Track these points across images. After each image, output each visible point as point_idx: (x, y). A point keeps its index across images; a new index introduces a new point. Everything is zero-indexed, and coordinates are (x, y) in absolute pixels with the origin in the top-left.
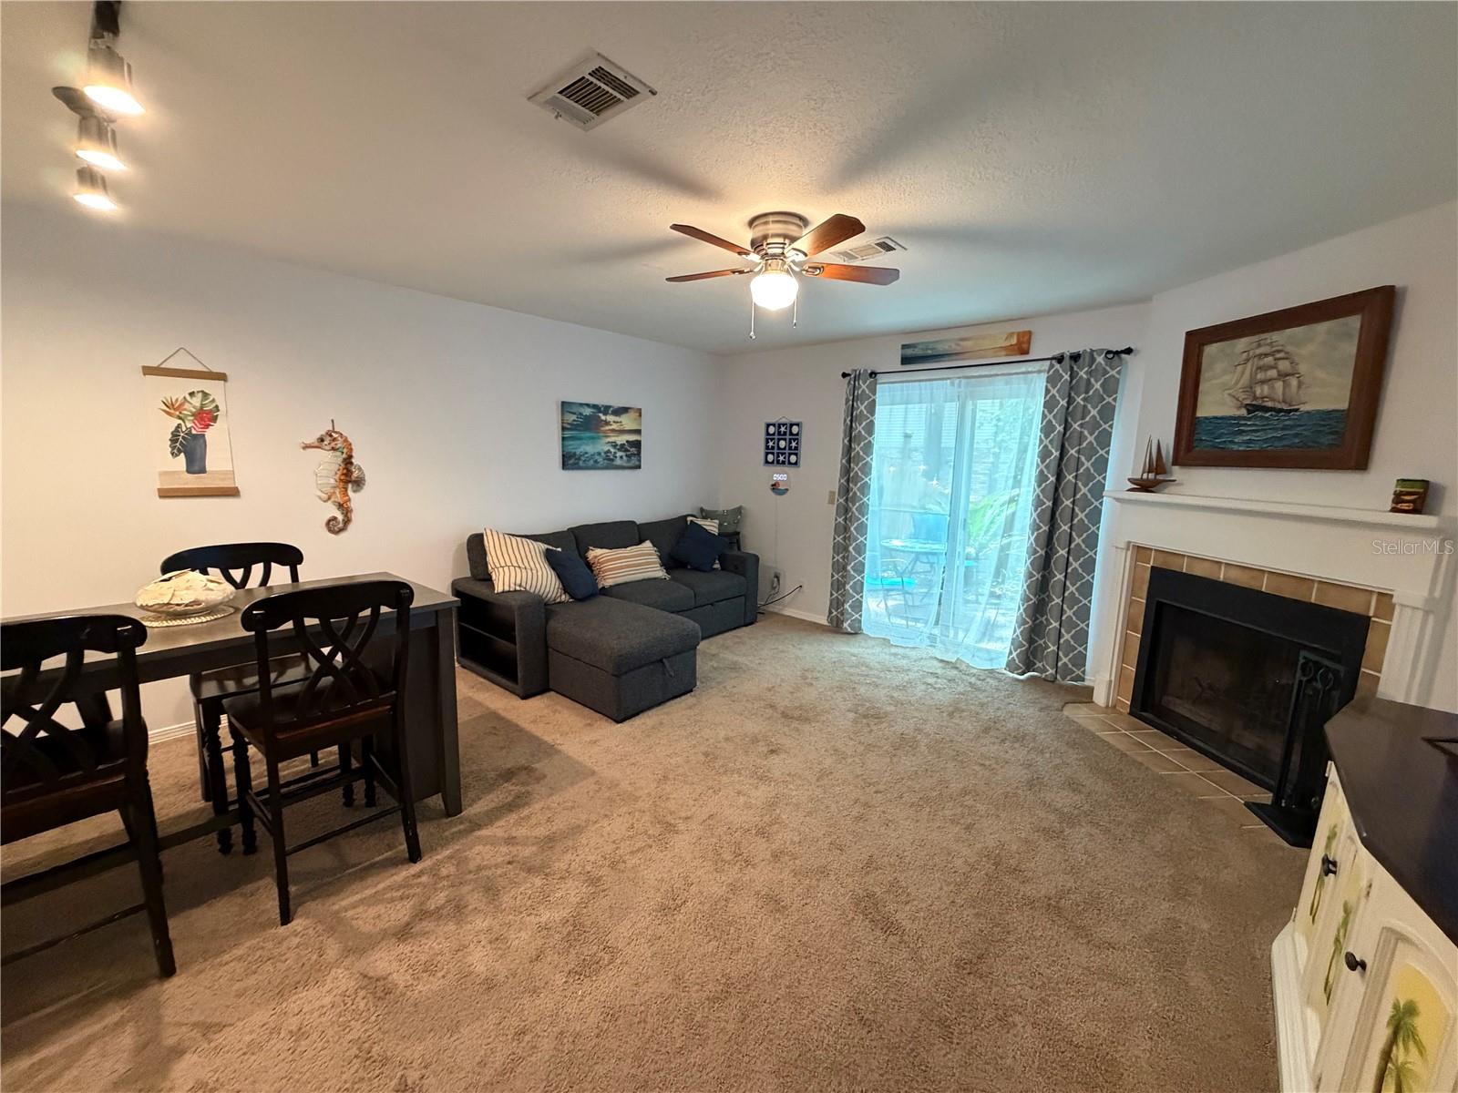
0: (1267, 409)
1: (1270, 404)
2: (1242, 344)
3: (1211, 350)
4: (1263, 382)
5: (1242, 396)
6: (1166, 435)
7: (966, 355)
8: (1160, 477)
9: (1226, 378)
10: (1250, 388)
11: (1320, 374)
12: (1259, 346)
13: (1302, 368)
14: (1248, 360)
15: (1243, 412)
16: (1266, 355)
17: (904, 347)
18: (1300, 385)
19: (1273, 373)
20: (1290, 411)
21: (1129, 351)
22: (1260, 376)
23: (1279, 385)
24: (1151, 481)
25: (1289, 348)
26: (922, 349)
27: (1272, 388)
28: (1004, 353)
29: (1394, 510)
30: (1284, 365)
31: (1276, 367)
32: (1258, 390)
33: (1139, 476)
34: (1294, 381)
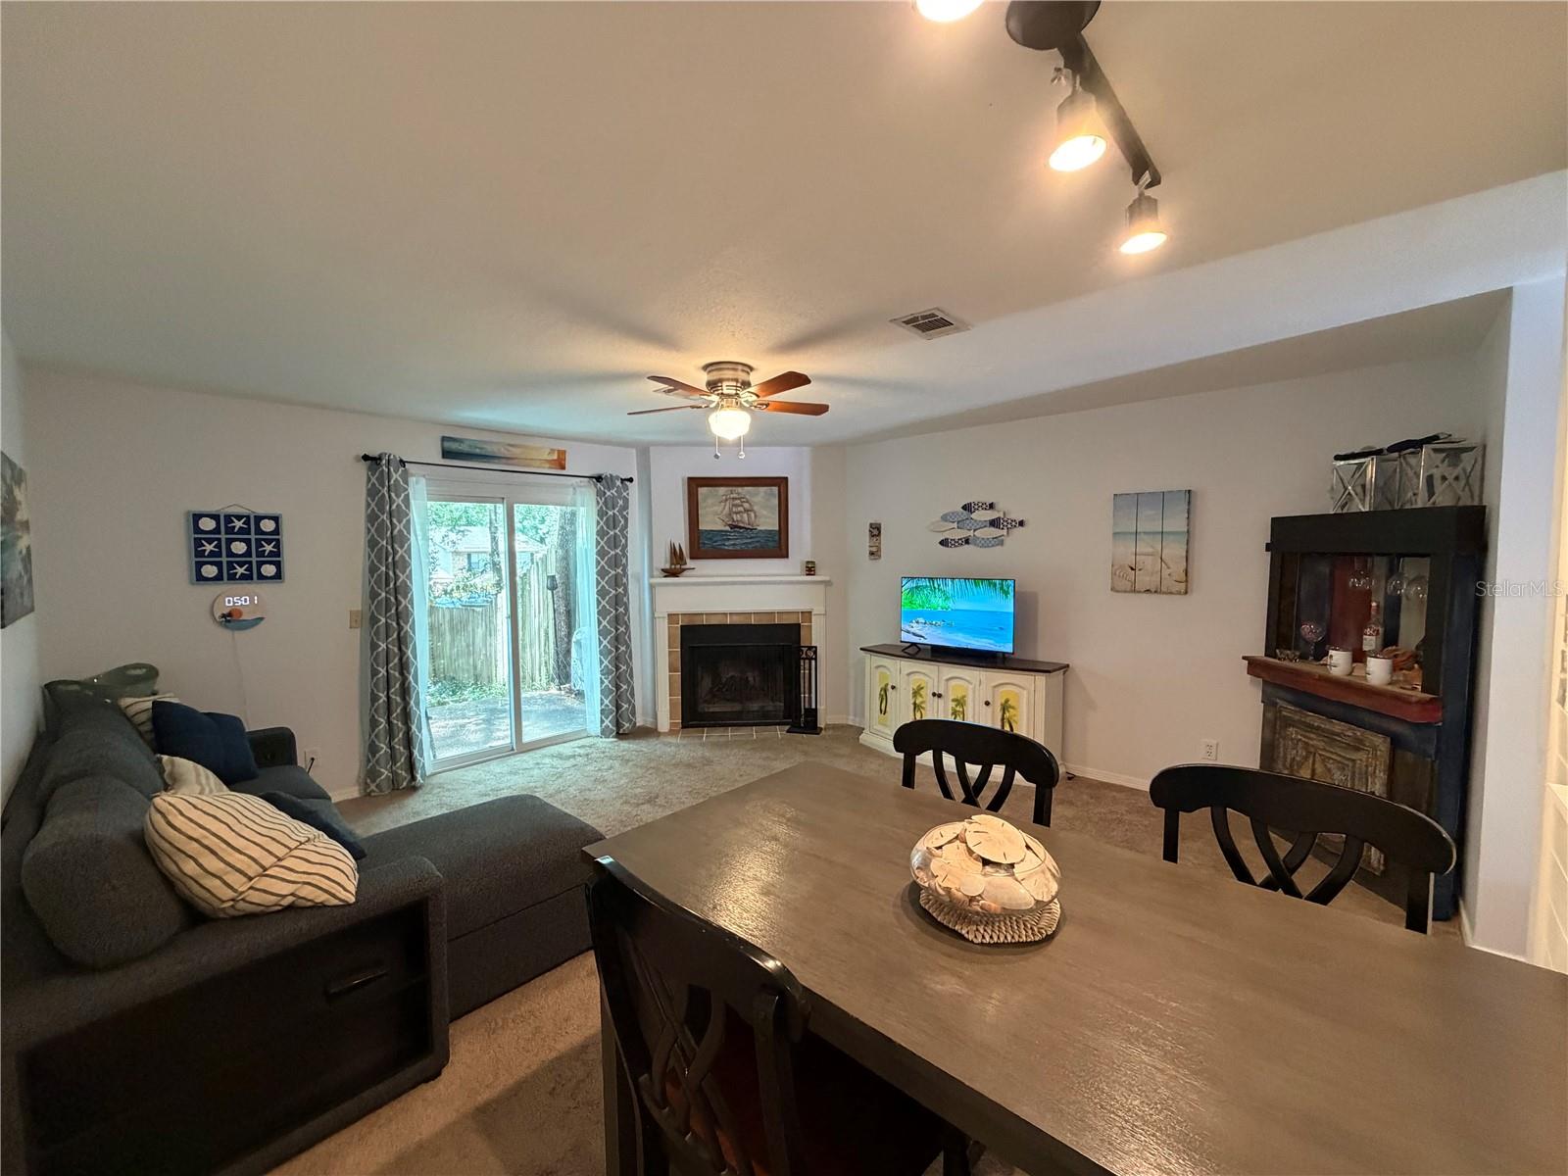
0: (741, 528)
1: (741, 525)
2: (722, 490)
3: (702, 491)
4: (736, 513)
5: (726, 519)
6: (682, 540)
7: (510, 461)
8: (683, 567)
9: (716, 508)
10: (730, 514)
11: (765, 513)
12: (732, 493)
13: (755, 508)
14: (726, 500)
15: (728, 528)
16: (736, 499)
17: (444, 439)
18: (756, 516)
19: (741, 509)
20: (752, 530)
21: (631, 480)
22: (734, 510)
23: (745, 515)
24: (675, 568)
25: (748, 497)
26: (470, 446)
27: (742, 517)
28: (548, 466)
29: (806, 575)
30: (746, 505)
31: (742, 506)
32: (735, 516)
33: (668, 566)
34: (753, 515)
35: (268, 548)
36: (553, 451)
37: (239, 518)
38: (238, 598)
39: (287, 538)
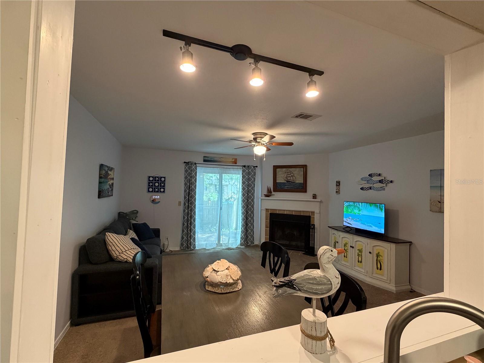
1: (290, 181)
2: (284, 169)
3: (278, 170)
5: (285, 179)
6: (271, 185)
7: (222, 162)
8: (271, 194)
9: (282, 175)
10: (287, 177)
11: (299, 177)
12: (287, 170)
13: (295, 175)
14: (286, 172)
15: (286, 182)
16: (289, 172)
17: (204, 157)
18: (295, 178)
19: (290, 175)
20: (294, 182)
21: (257, 167)
22: (288, 176)
23: (292, 178)
24: (269, 194)
25: (293, 172)
26: (210, 158)
27: (291, 178)
28: (231, 163)
29: (313, 199)
30: (292, 174)
31: (290, 174)
32: (288, 178)
33: (266, 194)
34: (294, 177)
35: (163, 185)
36: (233, 159)
37: (157, 177)
38: (157, 197)
39: (166, 182)
